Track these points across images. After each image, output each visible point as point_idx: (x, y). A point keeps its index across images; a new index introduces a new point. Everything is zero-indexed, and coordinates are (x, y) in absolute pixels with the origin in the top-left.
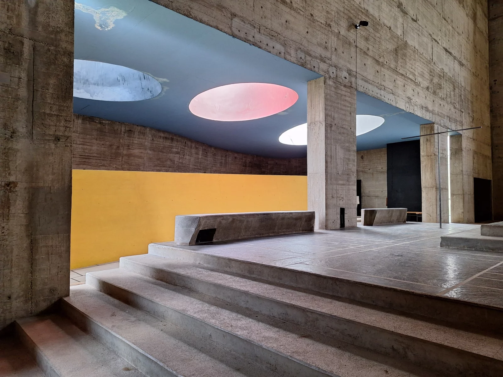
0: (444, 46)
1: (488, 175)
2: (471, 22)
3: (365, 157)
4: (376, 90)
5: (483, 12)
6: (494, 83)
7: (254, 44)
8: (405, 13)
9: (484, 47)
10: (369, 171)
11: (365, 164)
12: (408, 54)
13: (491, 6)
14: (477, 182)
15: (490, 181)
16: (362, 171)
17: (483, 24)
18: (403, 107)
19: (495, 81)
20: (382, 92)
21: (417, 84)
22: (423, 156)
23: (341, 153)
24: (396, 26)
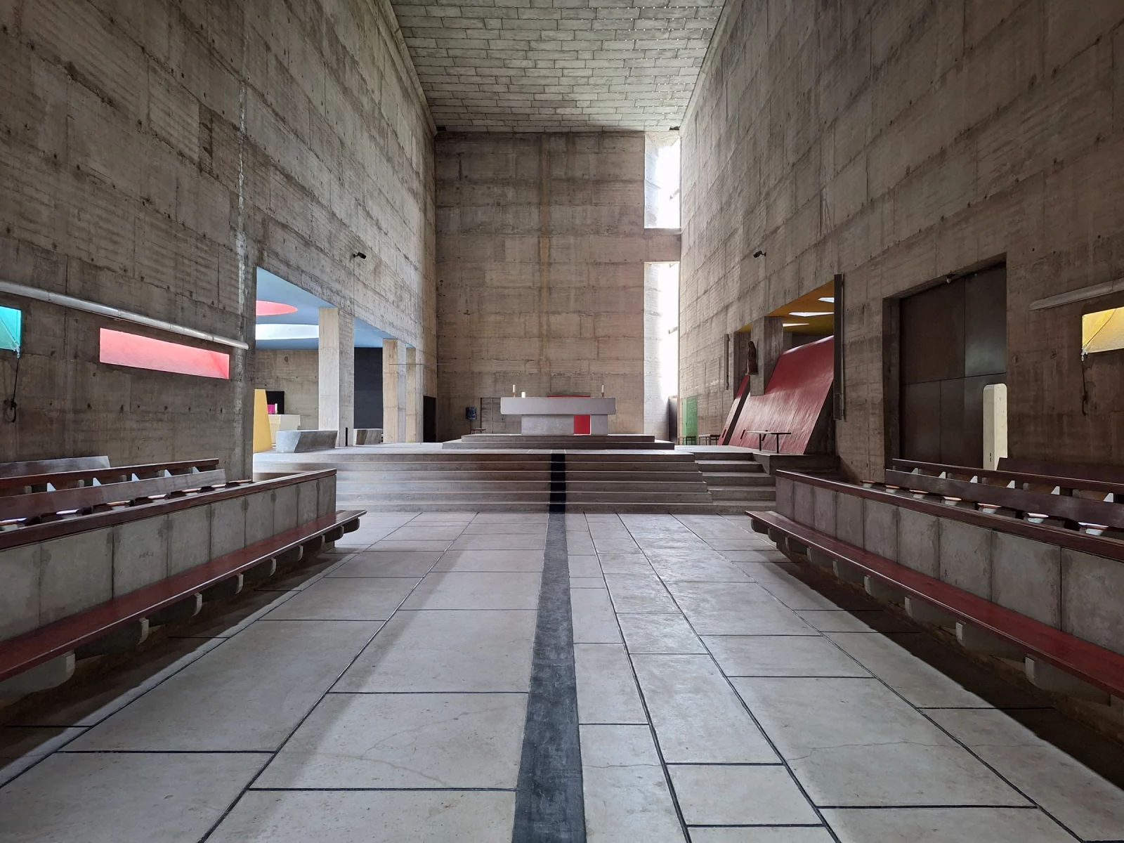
0: (404, 252)
1: (433, 394)
2: (423, 215)
3: (291, 360)
4: (363, 312)
5: (432, 199)
6: (440, 283)
7: (307, 290)
8: (380, 229)
9: (433, 239)
10: (297, 380)
11: (291, 368)
12: (382, 271)
13: (438, 191)
14: (426, 398)
15: (435, 399)
16: (287, 379)
17: (431, 214)
18: (378, 327)
19: (441, 281)
20: (367, 314)
21: (387, 300)
22: (385, 373)
23: (346, 375)
24: (375, 245)
